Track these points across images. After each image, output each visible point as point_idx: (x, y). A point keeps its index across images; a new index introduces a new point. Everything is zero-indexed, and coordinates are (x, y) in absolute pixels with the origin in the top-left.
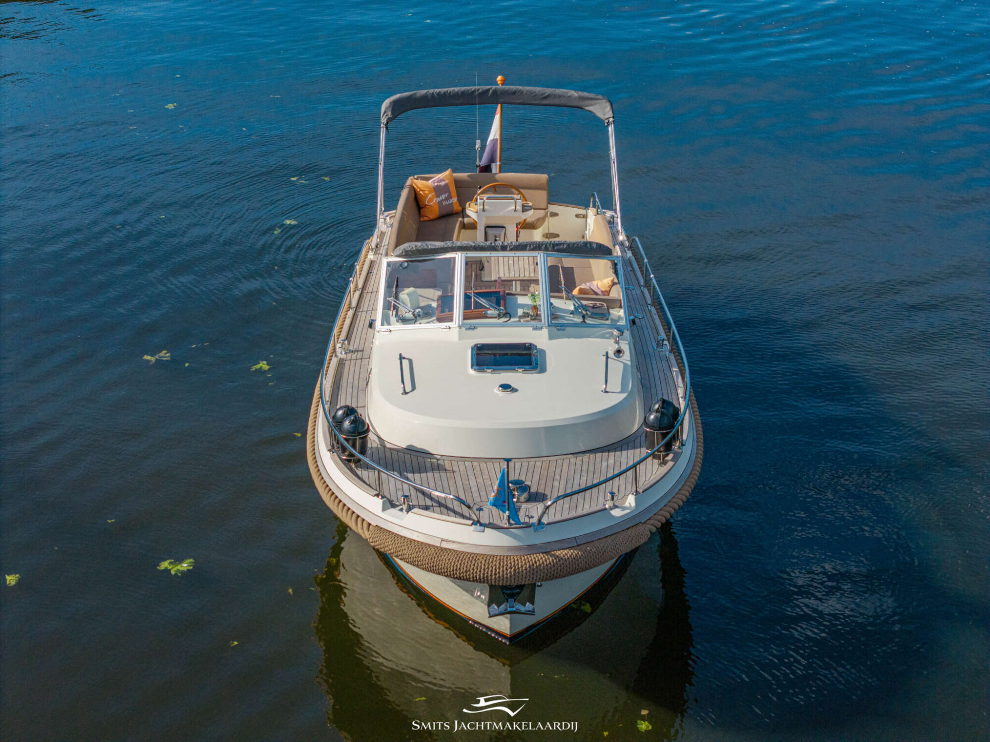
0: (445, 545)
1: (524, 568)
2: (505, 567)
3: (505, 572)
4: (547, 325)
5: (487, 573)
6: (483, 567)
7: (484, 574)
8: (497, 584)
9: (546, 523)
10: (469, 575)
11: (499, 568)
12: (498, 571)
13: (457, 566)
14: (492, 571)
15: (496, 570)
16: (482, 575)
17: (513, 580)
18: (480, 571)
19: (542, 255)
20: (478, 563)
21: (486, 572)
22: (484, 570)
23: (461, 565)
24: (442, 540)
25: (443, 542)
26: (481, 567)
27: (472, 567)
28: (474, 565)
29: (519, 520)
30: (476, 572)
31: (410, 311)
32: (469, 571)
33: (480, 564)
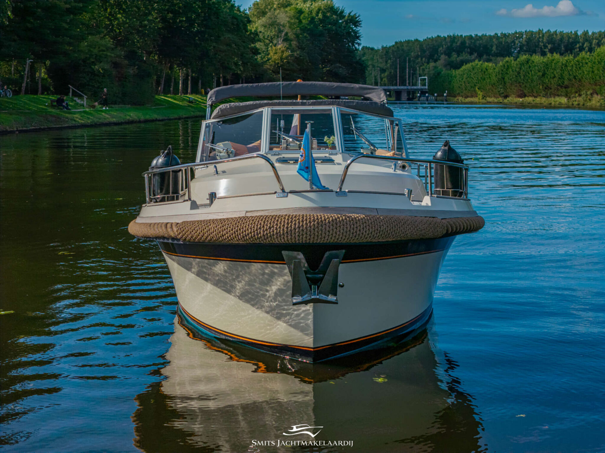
0: (249, 215)
1: (327, 221)
2: (308, 220)
3: (309, 224)
4: (341, 151)
5: (291, 226)
6: (286, 222)
7: (287, 228)
8: (301, 242)
9: (347, 191)
10: (273, 231)
11: (303, 221)
12: (301, 224)
13: (261, 224)
14: (295, 224)
15: (299, 223)
16: (285, 229)
17: (316, 238)
18: (284, 226)
19: (335, 108)
20: (281, 219)
21: (289, 225)
22: (288, 224)
23: (264, 222)
24: (247, 212)
25: (247, 213)
26: (284, 221)
27: (276, 222)
28: (278, 221)
29: (321, 184)
30: (280, 227)
31: (224, 149)
32: (273, 227)
33: (283, 220)
